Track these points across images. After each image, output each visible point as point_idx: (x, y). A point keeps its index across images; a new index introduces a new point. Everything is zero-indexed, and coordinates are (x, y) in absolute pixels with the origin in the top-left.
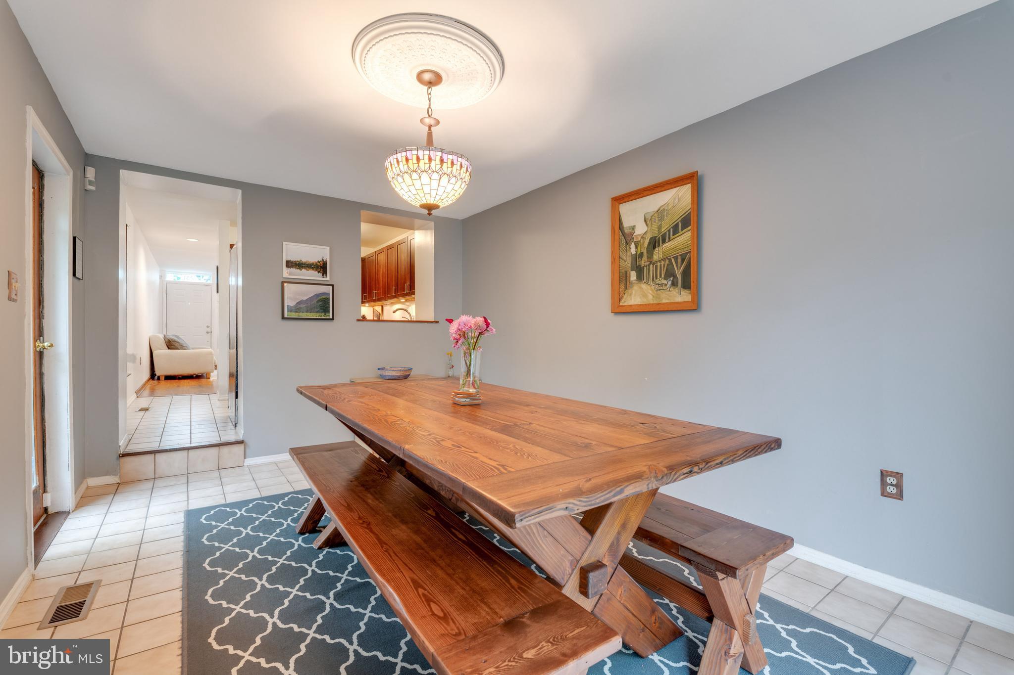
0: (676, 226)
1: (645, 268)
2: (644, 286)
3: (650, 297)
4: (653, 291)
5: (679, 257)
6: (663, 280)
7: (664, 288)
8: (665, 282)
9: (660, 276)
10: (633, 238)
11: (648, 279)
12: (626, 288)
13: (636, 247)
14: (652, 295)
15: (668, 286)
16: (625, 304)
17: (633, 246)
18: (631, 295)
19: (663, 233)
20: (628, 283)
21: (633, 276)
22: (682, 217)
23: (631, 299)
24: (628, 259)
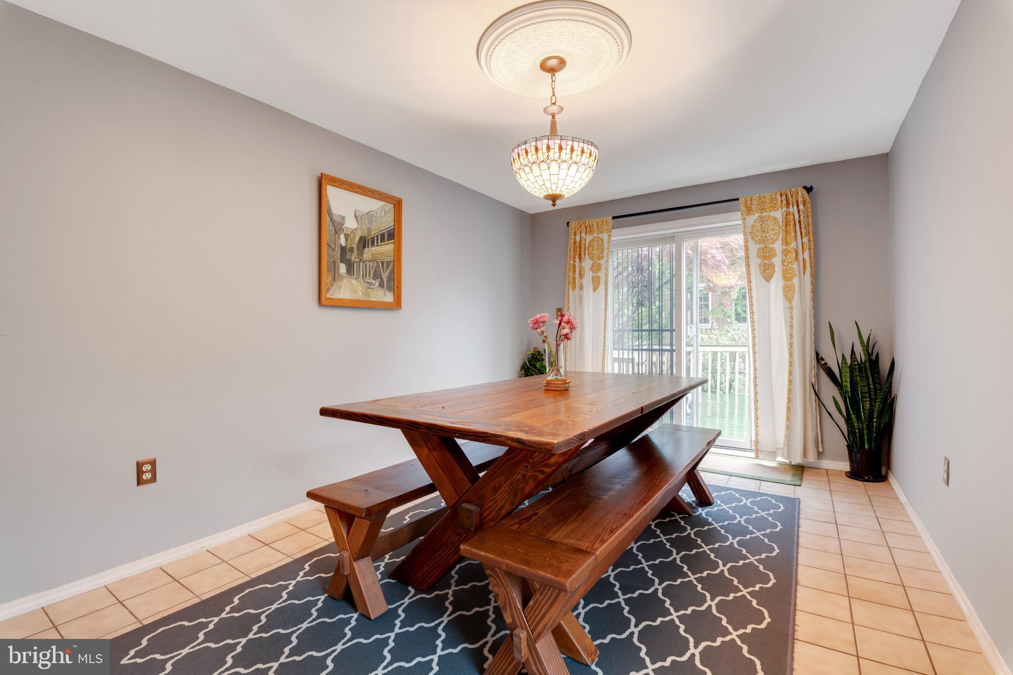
0: (383, 236)
1: (355, 264)
2: (354, 282)
3: (360, 294)
4: (362, 287)
5: (385, 263)
6: (372, 279)
7: (372, 287)
8: (374, 282)
9: (369, 276)
10: (343, 229)
11: (358, 275)
12: (335, 280)
13: (346, 240)
14: (362, 291)
15: (376, 286)
16: (333, 297)
17: (342, 237)
18: (340, 288)
19: (372, 236)
20: (337, 275)
21: (343, 268)
22: (388, 229)
23: (340, 292)
24: (337, 248)
